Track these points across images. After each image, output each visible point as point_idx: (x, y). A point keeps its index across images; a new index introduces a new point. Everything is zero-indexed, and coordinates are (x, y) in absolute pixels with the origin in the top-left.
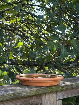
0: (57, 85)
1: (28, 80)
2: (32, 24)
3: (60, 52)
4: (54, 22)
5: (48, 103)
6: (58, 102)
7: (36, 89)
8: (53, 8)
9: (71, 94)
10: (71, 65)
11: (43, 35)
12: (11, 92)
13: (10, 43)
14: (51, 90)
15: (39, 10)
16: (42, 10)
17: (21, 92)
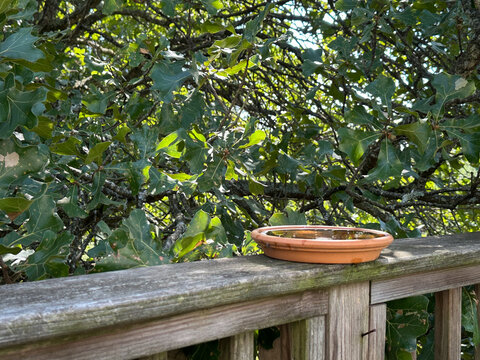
0: (373, 262)
1: (289, 246)
2: (281, 74)
3: (376, 159)
4: (354, 68)
5: (348, 313)
6: (375, 309)
7: (313, 272)
8: (345, 26)
9: (415, 288)
10: (406, 198)
11: (315, 106)
12: (244, 280)
13: (227, 133)
14: (355, 275)
15: (305, 32)
16: (313, 32)
17: (270, 279)
